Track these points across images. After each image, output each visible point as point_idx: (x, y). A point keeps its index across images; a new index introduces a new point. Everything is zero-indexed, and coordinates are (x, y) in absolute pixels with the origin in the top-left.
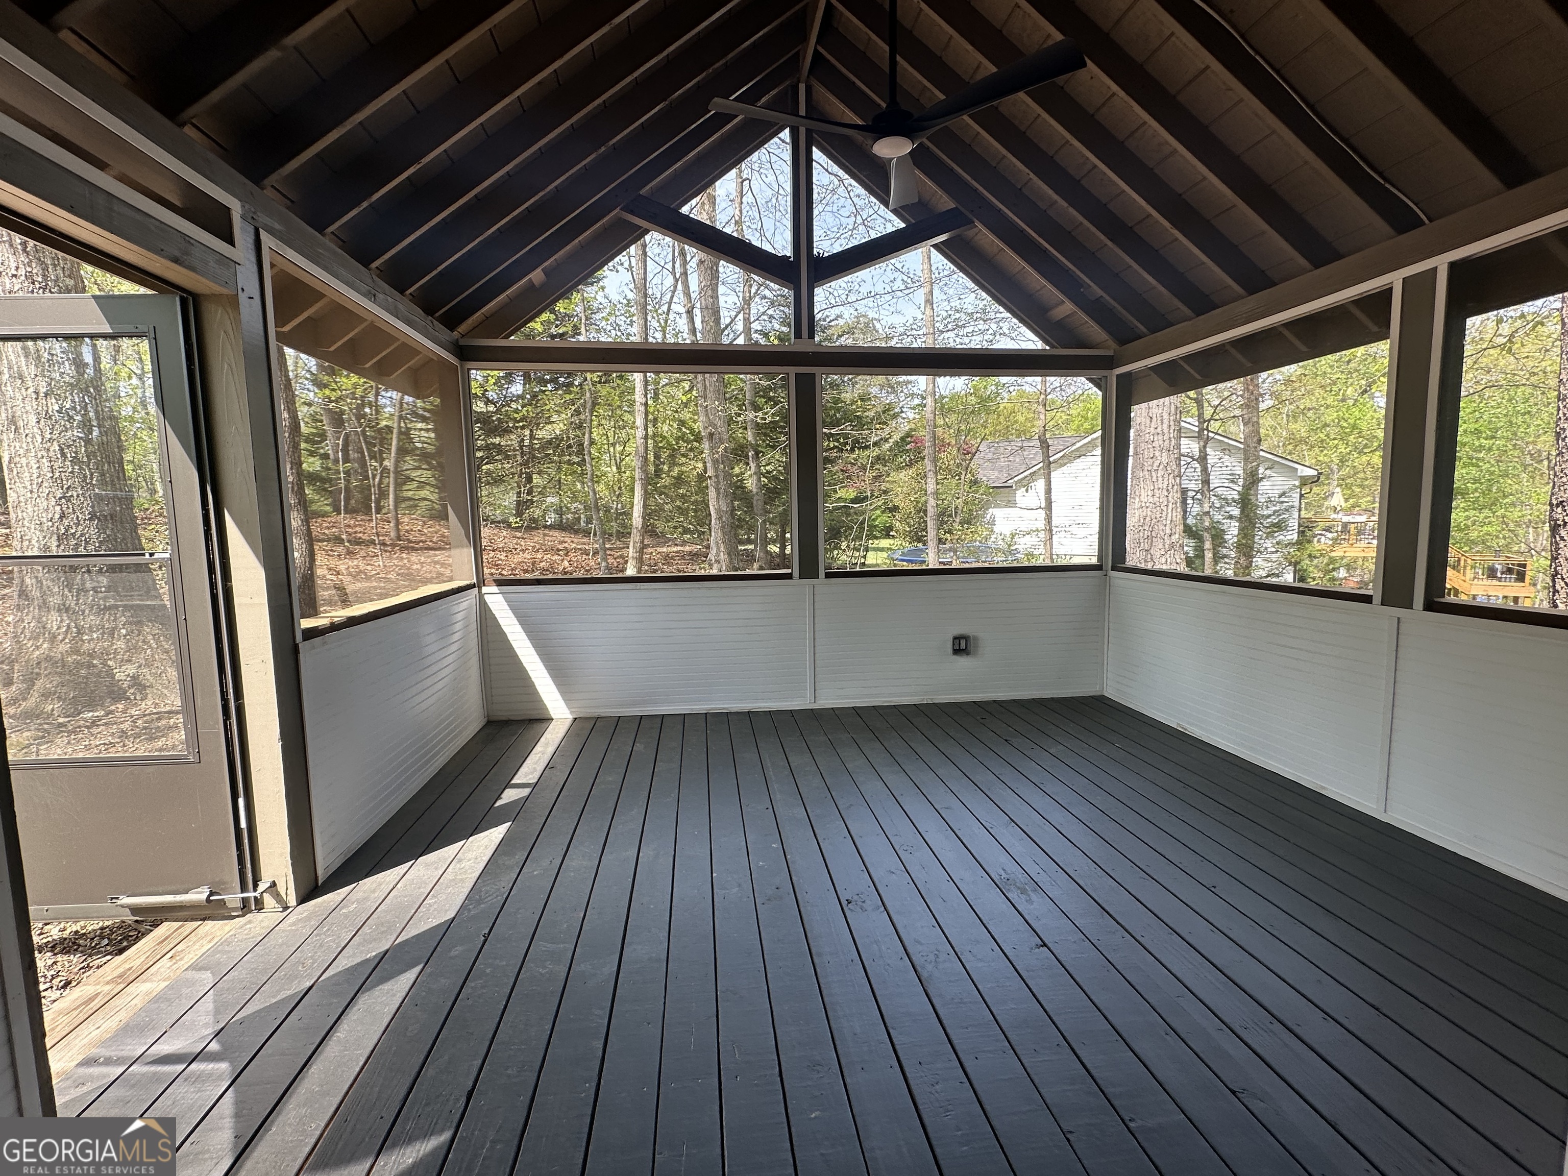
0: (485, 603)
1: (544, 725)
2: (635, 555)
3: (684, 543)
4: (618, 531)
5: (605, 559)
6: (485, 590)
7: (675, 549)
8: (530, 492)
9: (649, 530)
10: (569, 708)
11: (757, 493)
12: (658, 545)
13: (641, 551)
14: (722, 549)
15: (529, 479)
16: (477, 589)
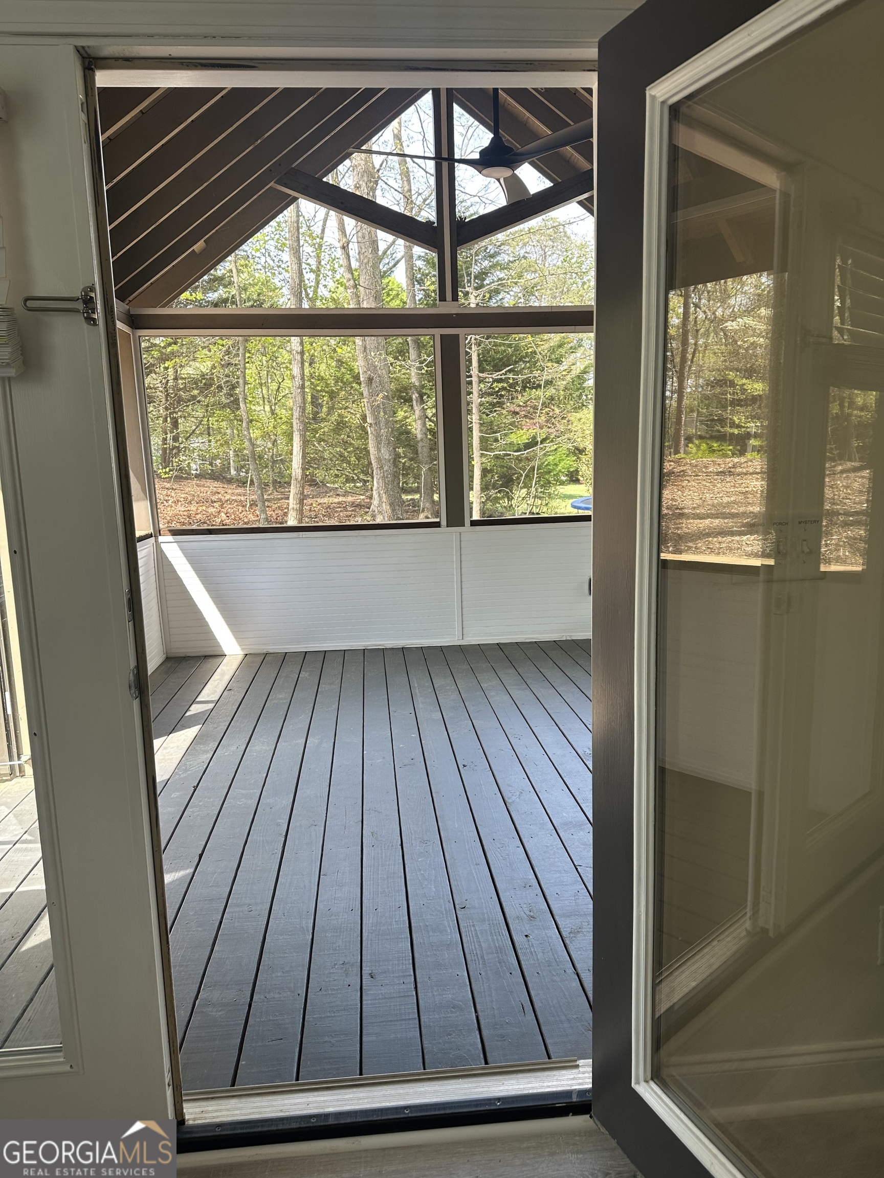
0: (162, 551)
1: (219, 660)
2: (295, 507)
3: (346, 494)
4: (275, 482)
5: (264, 511)
6: (161, 539)
7: (336, 500)
8: (175, 439)
9: (309, 481)
10: (240, 645)
11: (422, 440)
12: (318, 495)
13: (301, 502)
14: (384, 499)
15: (175, 424)
16: (153, 538)
